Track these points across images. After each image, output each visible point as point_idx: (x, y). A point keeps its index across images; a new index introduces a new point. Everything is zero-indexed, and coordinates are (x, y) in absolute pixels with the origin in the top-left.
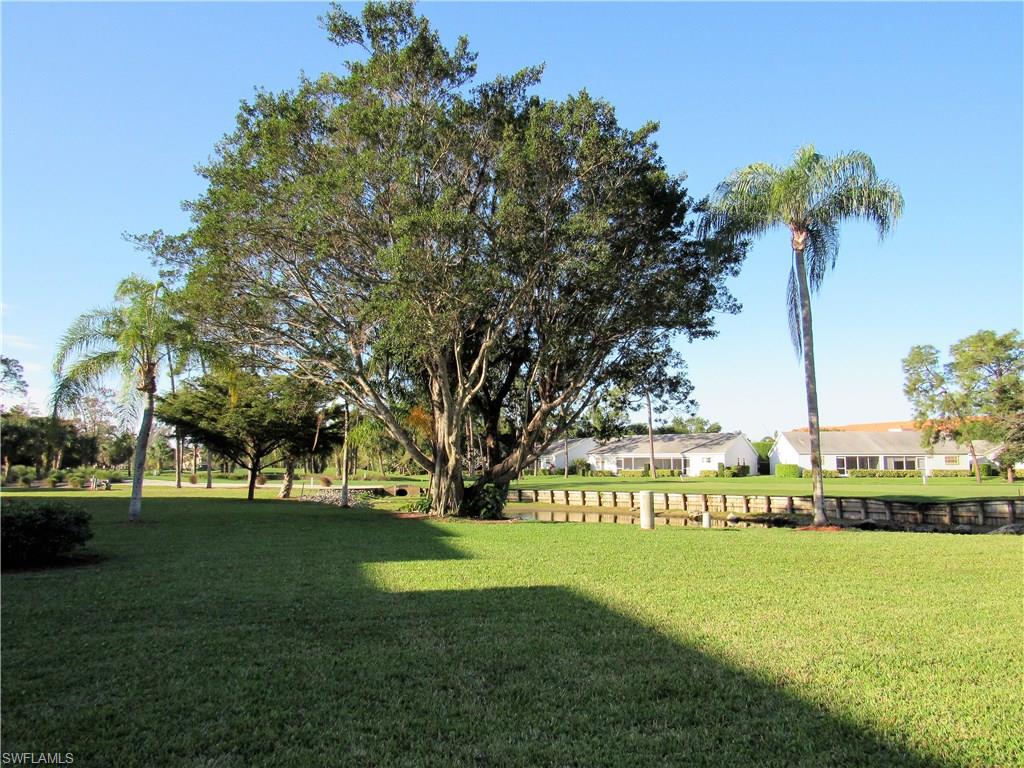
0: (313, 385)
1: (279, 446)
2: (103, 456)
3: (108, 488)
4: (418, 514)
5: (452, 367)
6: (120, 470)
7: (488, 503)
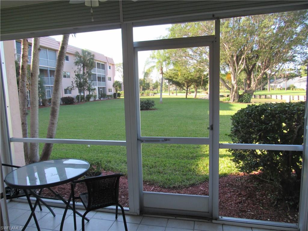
0: (200, 69)
1: (193, 84)
2: (151, 87)
3: (154, 96)
4: (227, 101)
5: (234, 63)
6: (155, 91)
7: (245, 99)
